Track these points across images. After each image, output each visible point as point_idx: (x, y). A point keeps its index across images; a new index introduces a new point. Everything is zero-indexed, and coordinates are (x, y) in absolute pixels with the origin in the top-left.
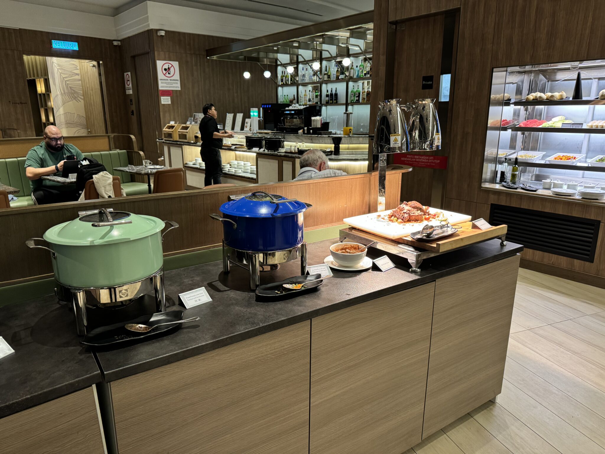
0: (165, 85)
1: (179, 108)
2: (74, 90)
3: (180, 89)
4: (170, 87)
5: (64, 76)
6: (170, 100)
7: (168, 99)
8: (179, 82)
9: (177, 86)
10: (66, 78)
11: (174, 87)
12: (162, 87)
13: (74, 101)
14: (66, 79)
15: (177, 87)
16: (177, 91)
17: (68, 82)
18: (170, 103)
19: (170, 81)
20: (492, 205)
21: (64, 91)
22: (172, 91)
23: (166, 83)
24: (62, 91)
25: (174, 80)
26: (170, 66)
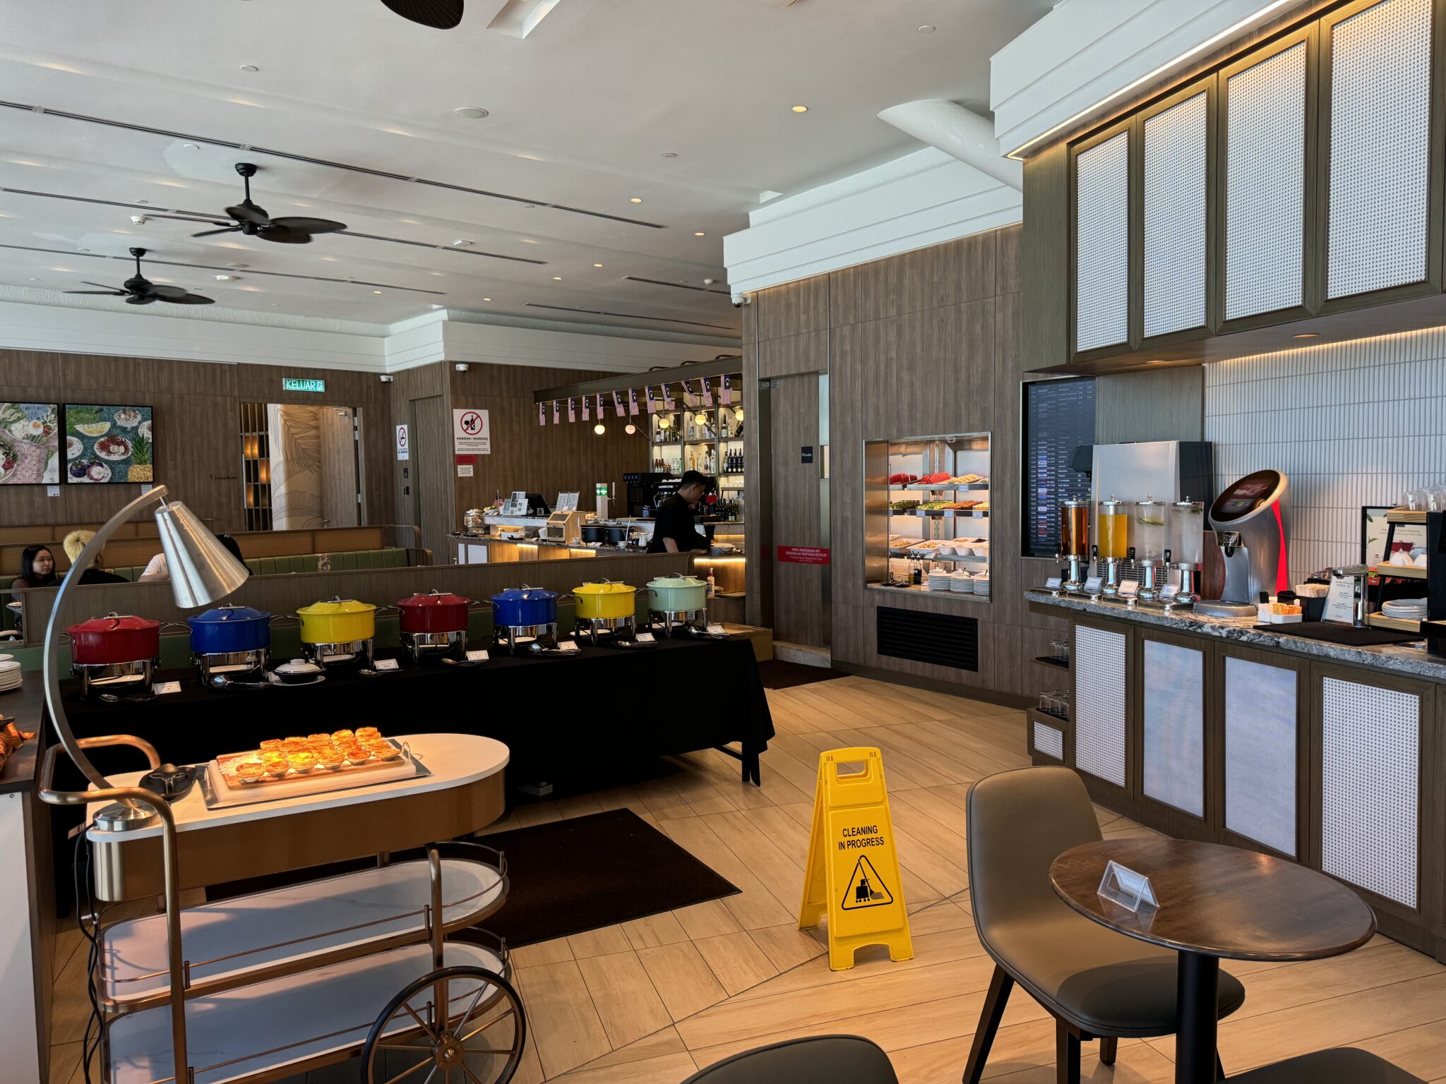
0: (465, 447)
1: (487, 483)
2: (308, 454)
3: (489, 452)
4: (473, 450)
5: (293, 431)
6: (472, 470)
7: (469, 469)
8: (488, 442)
9: (485, 448)
10: (296, 434)
11: (479, 450)
12: (459, 450)
13: (308, 471)
14: (296, 436)
15: (484, 450)
16: (484, 455)
17: (299, 441)
18: (472, 474)
19: (473, 441)
20: (878, 607)
21: (292, 455)
22: (477, 455)
23: (466, 444)
24: (289, 456)
25: (479, 439)
26: (475, 416)
